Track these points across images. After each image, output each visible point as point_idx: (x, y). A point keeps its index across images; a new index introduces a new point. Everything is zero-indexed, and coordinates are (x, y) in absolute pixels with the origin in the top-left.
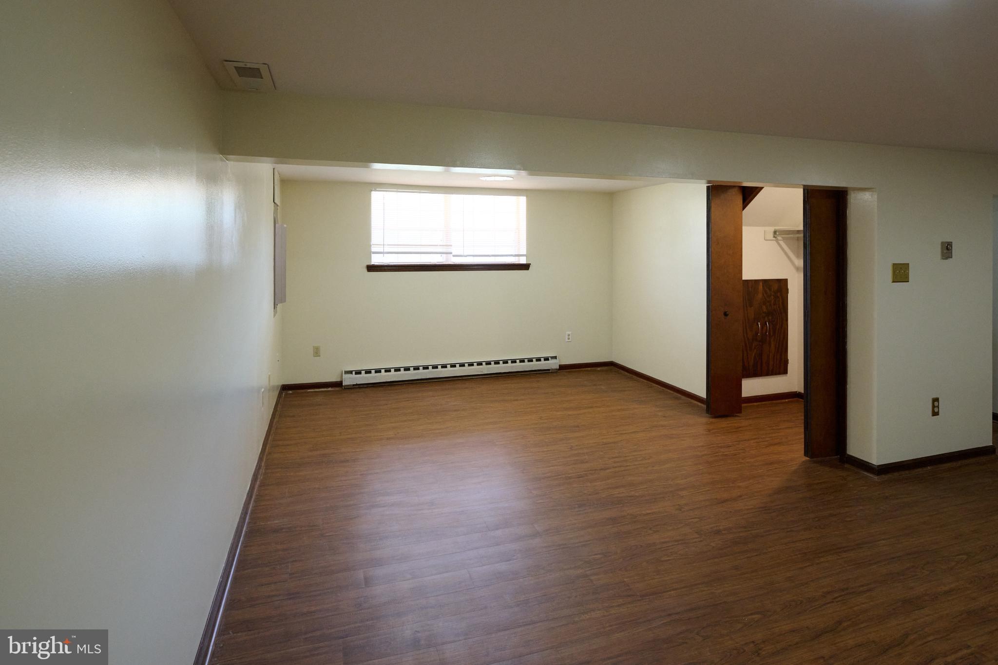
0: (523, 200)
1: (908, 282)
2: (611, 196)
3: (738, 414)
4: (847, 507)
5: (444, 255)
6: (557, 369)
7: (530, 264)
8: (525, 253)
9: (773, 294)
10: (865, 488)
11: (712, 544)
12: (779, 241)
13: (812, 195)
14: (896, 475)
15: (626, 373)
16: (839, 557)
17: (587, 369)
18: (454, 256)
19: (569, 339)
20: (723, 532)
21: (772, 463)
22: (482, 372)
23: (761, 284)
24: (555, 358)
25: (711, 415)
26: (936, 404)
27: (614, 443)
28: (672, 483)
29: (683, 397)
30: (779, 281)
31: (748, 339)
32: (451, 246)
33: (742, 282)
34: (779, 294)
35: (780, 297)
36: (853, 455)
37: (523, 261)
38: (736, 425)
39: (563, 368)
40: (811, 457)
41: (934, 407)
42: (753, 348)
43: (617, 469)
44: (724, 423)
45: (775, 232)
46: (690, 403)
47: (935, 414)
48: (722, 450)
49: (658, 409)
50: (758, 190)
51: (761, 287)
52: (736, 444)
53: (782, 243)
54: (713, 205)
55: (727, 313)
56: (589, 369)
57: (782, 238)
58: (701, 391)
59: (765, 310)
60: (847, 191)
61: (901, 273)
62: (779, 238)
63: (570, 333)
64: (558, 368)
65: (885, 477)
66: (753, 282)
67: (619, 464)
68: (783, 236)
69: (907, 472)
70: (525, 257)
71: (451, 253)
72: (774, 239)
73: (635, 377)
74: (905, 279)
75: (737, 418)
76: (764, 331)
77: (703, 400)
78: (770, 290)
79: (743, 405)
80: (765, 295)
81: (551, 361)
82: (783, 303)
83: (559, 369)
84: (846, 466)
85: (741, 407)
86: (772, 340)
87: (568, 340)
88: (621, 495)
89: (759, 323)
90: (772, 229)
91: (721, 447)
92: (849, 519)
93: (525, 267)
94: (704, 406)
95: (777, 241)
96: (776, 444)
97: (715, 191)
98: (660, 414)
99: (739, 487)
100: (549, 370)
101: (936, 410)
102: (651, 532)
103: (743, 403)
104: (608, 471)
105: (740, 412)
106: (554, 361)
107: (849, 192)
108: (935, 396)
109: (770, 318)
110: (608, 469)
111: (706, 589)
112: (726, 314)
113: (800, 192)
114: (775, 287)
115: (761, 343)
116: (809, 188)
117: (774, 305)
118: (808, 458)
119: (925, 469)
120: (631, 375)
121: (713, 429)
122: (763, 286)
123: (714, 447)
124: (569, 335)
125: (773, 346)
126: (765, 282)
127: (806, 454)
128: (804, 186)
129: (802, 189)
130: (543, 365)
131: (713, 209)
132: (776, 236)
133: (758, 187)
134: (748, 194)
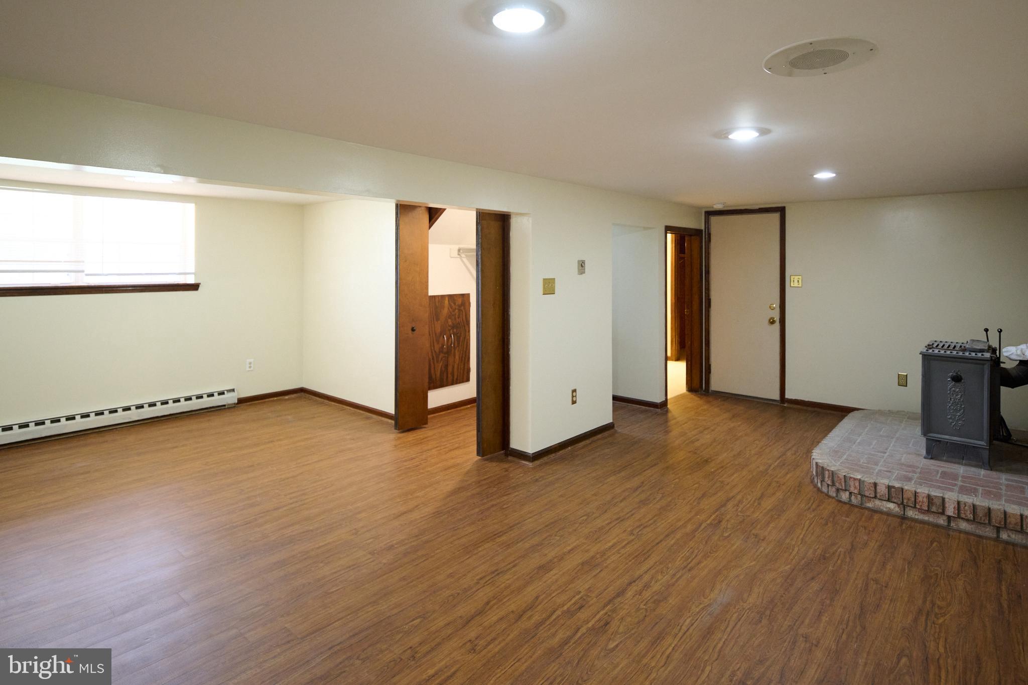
0: (191, 208)
1: (554, 294)
2: (301, 208)
3: (424, 426)
4: (505, 495)
5: (72, 273)
6: (235, 404)
7: (200, 284)
8: (193, 271)
9: (457, 307)
10: (521, 475)
11: (384, 561)
12: (463, 259)
13: (483, 217)
14: (545, 459)
15: (318, 398)
16: (494, 543)
17: (272, 399)
18: (87, 275)
19: (250, 367)
20: (396, 546)
21: (449, 468)
22: (130, 418)
23: (447, 299)
24: (233, 390)
25: (399, 430)
26: (574, 394)
27: (293, 477)
28: (351, 507)
29: (374, 416)
30: (463, 295)
31: (435, 352)
32: (83, 262)
33: (427, 298)
34: (462, 308)
35: (464, 311)
36: (515, 448)
37: (191, 280)
38: (421, 437)
39: (241, 401)
40: (483, 456)
41: (573, 397)
42: (440, 359)
43: (293, 506)
44: (411, 436)
45: (459, 250)
46: (382, 421)
47: (574, 402)
48: (405, 464)
49: (347, 433)
50: (440, 212)
51: (446, 302)
52: (420, 455)
53: (465, 260)
54: (401, 223)
55: (415, 328)
56: (275, 399)
57: (466, 255)
58: (390, 409)
59: (450, 323)
60: (510, 215)
61: (549, 287)
62: (463, 255)
63: (252, 360)
64: (236, 402)
65: (537, 462)
66: (440, 298)
67: (295, 500)
68: (466, 254)
69: (553, 455)
70: (193, 276)
71: (83, 271)
72: (459, 256)
73: (326, 401)
74: (552, 292)
75: (423, 430)
76: (449, 344)
77: (392, 416)
78: (455, 304)
79: (429, 416)
80: (450, 309)
81: (227, 395)
82: (466, 315)
83: (238, 403)
84: (510, 458)
85: (427, 418)
86: (456, 351)
87: (249, 369)
88: (294, 533)
89: (445, 336)
90: (457, 247)
91: (406, 461)
92: (505, 506)
93: (195, 287)
94: (393, 422)
95: (461, 257)
96: (456, 449)
97: (403, 209)
98: (348, 437)
99: (417, 497)
100: (225, 405)
101: (574, 399)
102: (321, 565)
103: (429, 414)
104: (280, 510)
105: (426, 423)
106: (231, 394)
107: (511, 216)
108: (573, 388)
109: (455, 330)
110: (284, 506)
111: (371, 609)
112: (413, 330)
113: (474, 214)
114: (459, 301)
115: (446, 355)
116: (481, 211)
117: (458, 318)
118: (480, 458)
119: (567, 450)
120: (323, 400)
121: (399, 444)
122: (449, 301)
123: (398, 462)
124: (250, 363)
125: (457, 357)
126: (451, 297)
127: (478, 454)
128: (477, 209)
129: (475, 212)
130: (217, 401)
131: (401, 227)
132: (460, 253)
133: (441, 209)
134: (434, 214)
